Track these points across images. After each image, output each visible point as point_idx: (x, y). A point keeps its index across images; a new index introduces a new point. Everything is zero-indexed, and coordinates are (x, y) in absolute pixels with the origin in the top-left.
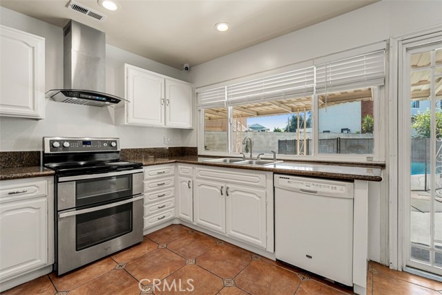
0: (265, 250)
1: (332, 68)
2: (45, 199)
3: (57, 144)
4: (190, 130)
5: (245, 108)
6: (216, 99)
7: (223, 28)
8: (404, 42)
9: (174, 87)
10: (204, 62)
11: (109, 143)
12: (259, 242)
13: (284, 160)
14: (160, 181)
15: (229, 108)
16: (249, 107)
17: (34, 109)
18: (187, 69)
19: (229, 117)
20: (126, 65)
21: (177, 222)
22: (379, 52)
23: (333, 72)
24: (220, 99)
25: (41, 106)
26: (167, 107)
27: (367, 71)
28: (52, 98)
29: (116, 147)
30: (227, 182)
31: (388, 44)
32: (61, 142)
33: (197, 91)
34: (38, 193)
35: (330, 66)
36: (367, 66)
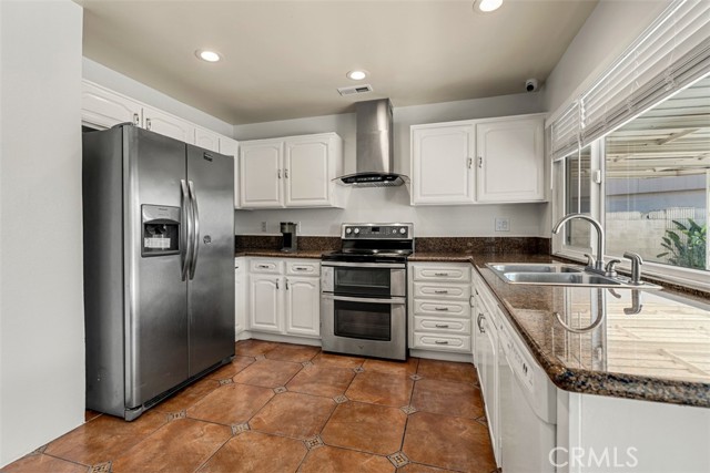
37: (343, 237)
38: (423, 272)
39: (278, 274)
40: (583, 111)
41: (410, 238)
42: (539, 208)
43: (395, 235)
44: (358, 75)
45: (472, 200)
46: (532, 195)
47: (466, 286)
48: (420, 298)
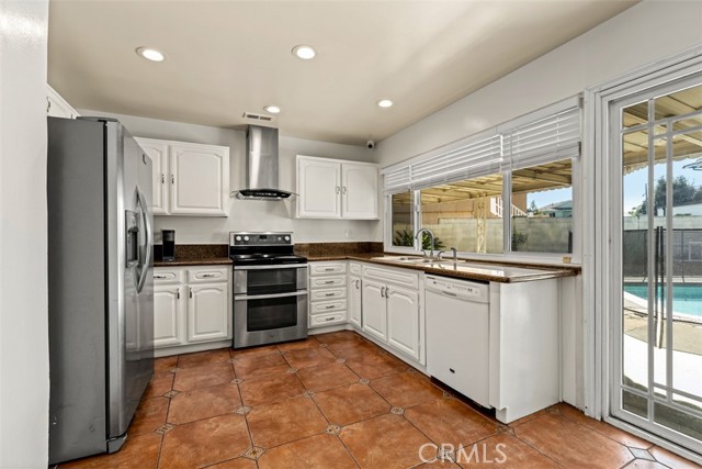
0: (418, 362)
1: (521, 136)
2: (226, 284)
3: (239, 238)
4: (376, 221)
5: (482, 183)
6: (401, 182)
7: (386, 104)
8: (602, 94)
9: (353, 172)
10: (392, 135)
11: (283, 236)
12: (413, 353)
13: (467, 260)
14: (329, 279)
15: (416, 192)
16: (488, 181)
17: (222, 208)
18: (370, 146)
19: (416, 203)
20: (298, 157)
21: (350, 328)
22: (572, 110)
23: (522, 141)
24: (406, 181)
25: (227, 205)
26: (344, 196)
27: (560, 136)
28: (237, 196)
29: (289, 242)
30: (388, 283)
31: (581, 100)
32: (243, 236)
33: (382, 172)
34: (221, 278)
35: (519, 133)
36: (560, 130)
37: (232, 244)
38: (316, 269)
39: (178, 283)
40: (411, 172)
41: (292, 244)
42: (370, 223)
43: (280, 242)
44: (273, 110)
45: (338, 216)
46: (370, 214)
47: (344, 276)
48: (315, 288)
